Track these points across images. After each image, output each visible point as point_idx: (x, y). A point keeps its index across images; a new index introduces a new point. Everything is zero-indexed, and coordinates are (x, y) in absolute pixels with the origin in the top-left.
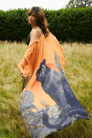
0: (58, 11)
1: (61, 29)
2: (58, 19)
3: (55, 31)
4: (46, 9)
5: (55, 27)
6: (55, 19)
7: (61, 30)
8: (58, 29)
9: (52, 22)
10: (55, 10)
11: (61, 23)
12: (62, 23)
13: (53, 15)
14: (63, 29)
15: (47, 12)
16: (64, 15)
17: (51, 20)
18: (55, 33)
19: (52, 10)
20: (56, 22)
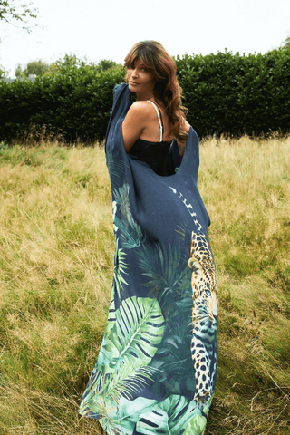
0: (269, 54)
1: (277, 100)
2: (271, 75)
3: (263, 107)
4: (238, 54)
5: (261, 96)
6: (262, 77)
7: (277, 104)
8: (270, 100)
9: (255, 84)
10: (260, 55)
11: (277, 86)
12: (279, 86)
13: (257, 67)
14: (282, 100)
15: (241, 60)
16: (285, 65)
17: (251, 79)
18: (263, 112)
19: (253, 54)
20: (263, 84)
